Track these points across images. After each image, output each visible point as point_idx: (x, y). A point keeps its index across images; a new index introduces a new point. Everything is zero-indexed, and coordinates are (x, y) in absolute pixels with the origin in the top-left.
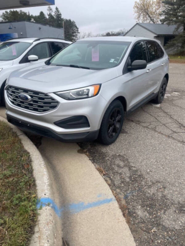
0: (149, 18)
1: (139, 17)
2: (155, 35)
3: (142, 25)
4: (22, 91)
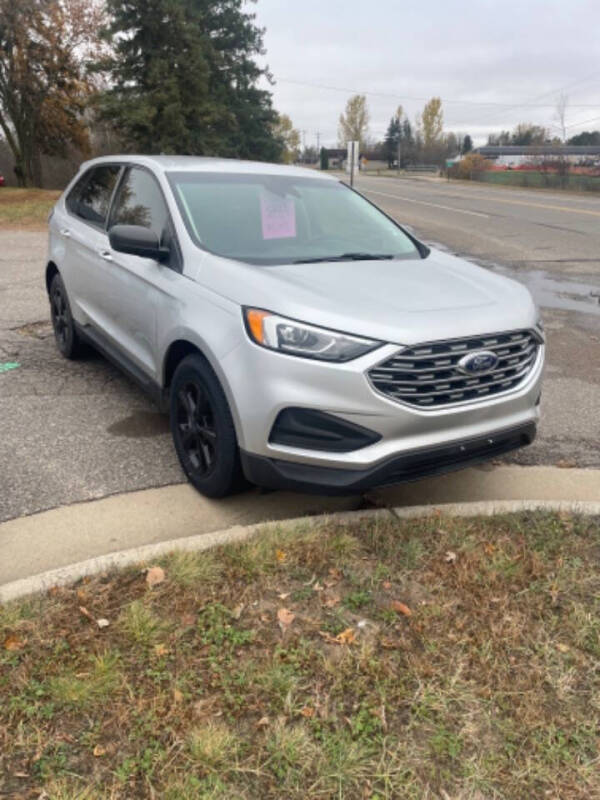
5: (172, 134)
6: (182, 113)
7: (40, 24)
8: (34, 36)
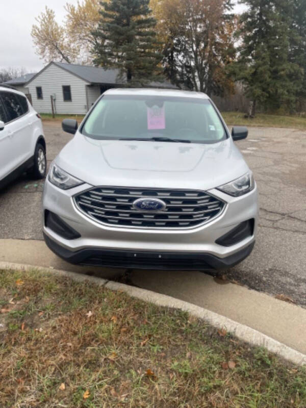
0: (60, 55)
1: (43, 52)
2: (88, 84)
3: (61, 65)
4: (141, 193)
5: (261, 82)
6: (269, 70)
7: (223, 32)
8: (218, 39)
